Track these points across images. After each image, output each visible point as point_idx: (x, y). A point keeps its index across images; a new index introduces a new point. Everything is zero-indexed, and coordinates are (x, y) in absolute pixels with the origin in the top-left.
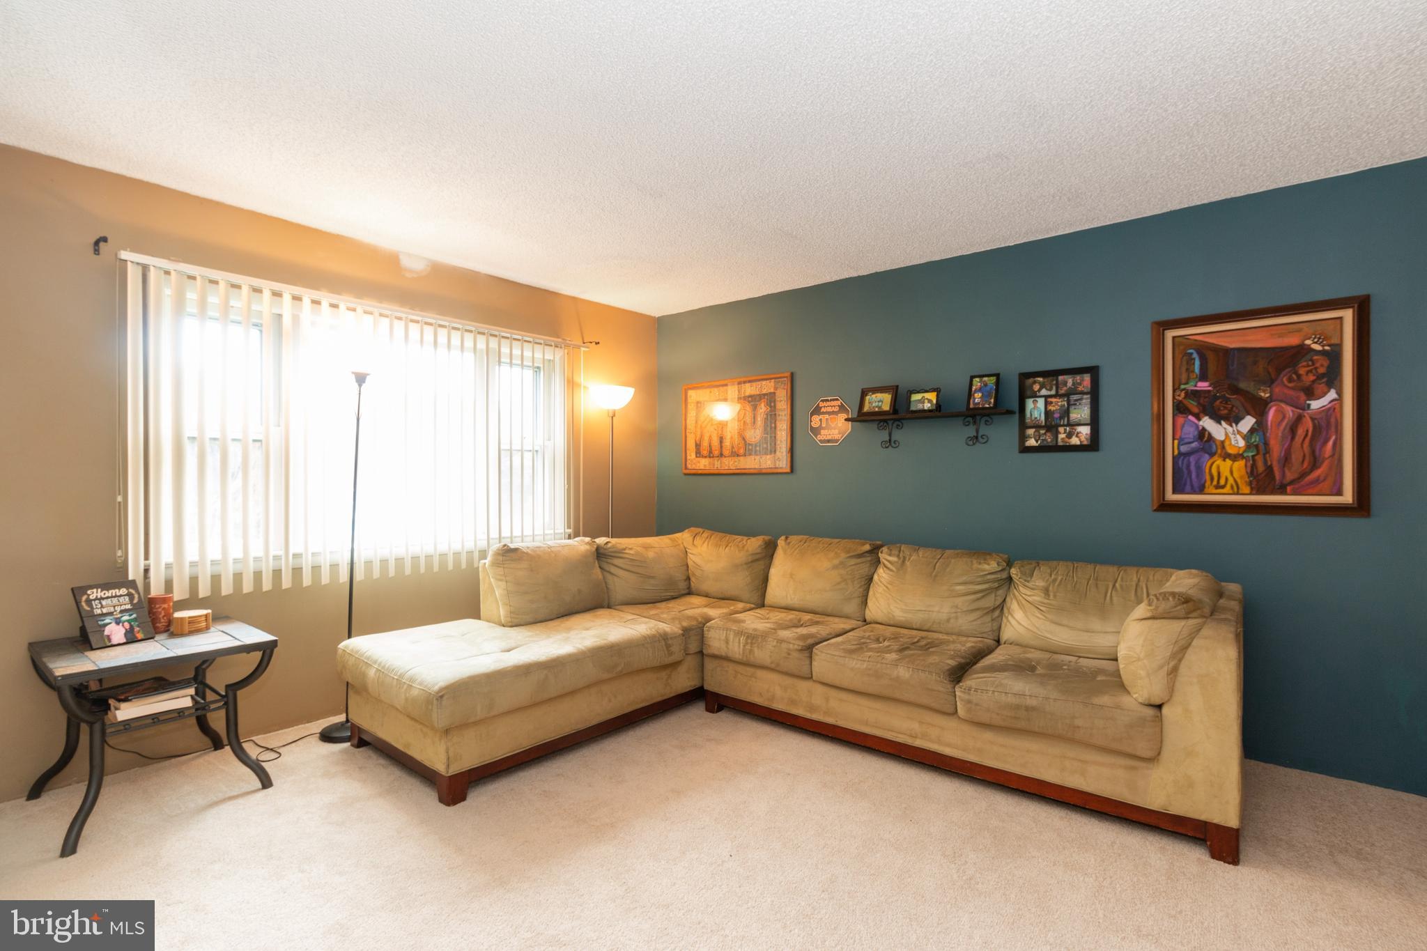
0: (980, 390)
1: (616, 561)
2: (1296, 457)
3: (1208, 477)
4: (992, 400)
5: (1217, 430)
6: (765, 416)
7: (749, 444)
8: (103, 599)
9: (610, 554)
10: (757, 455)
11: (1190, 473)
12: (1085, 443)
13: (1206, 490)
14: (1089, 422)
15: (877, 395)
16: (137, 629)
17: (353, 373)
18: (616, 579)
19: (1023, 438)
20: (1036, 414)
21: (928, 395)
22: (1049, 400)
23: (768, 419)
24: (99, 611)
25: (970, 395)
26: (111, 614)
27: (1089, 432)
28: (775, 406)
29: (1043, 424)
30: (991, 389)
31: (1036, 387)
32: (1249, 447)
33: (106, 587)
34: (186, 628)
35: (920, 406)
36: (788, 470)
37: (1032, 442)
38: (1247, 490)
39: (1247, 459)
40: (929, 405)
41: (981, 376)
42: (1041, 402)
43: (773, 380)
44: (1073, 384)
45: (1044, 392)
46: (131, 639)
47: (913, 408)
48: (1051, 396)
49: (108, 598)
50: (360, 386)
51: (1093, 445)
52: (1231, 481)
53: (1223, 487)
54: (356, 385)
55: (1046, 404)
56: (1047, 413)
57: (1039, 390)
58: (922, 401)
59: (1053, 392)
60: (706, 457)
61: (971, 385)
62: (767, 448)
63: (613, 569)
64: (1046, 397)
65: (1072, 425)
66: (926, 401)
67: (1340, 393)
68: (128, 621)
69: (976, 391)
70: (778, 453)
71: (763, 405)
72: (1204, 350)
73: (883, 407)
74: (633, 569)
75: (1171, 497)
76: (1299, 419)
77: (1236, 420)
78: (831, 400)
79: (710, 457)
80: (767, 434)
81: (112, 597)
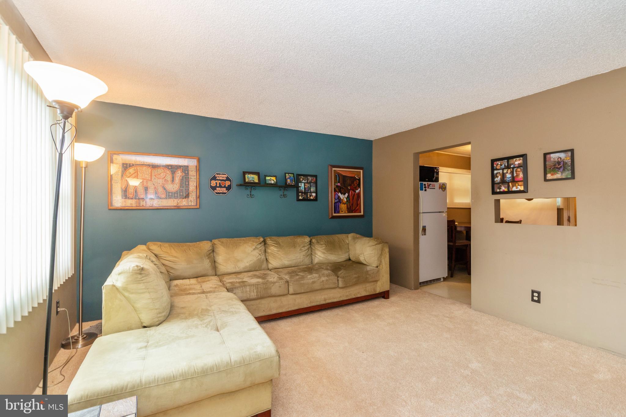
0: (289, 178)
2: (354, 204)
3: (340, 209)
4: (294, 183)
5: (341, 196)
6: (181, 178)
7: (169, 192)
10: (176, 199)
11: (337, 208)
12: (314, 198)
13: (340, 213)
14: (315, 192)
15: (251, 175)
19: (298, 196)
20: (301, 188)
21: (272, 178)
22: (305, 184)
23: (183, 179)
25: (286, 180)
27: (315, 195)
28: (188, 173)
29: (304, 192)
30: (292, 178)
31: (301, 179)
32: (347, 201)
35: (270, 182)
36: (197, 207)
37: (300, 198)
38: (347, 212)
39: (346, 204)
40: (273, 182)
41: (288, 173)
42: (303, 185)
43: (187, 159)
44: (311, 180)
45: (303, 181)
47: (267, 182)
48: (306, 183)
51: (316, 199)
52: (344, 210)
53: (343, 211)
55: (305, 185)
56: (305, 188)
57: (302, 180)
58: (270, 180)
59: (306, 182)
60: (132, 199)
61: (286, 176)
62: (183, 195)
64: (305, 183)
65: (311, 193)
66: (272, 180)
67: (360, 189)
69: (288, 179)
70: (190, 198)
71: (179, 172)
72: (339, 175)
73: (255, 181)
75: (334, 215)
76: (354, 195)
77: (345, 194)
78: (222, 174)
79: (135, 199)
80: (183, 187)
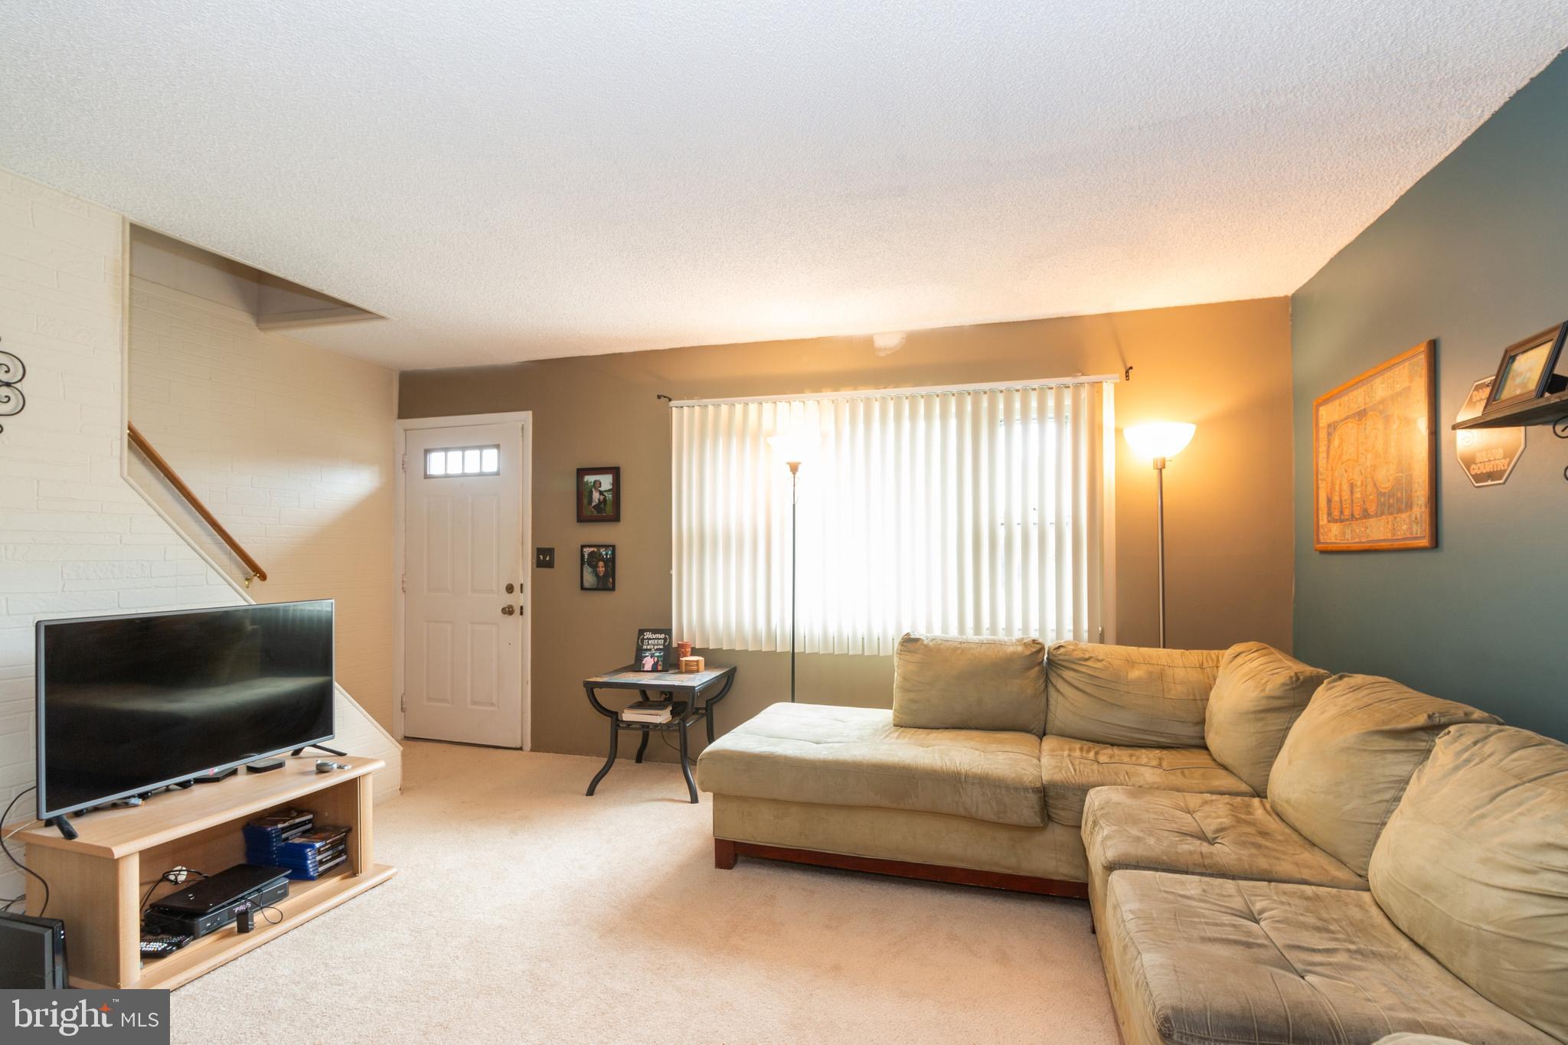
1: (1068, 675)
8: (650, 639)
9: (1060, 662)
10: (1390, 514)
16: (660, 663)
17: (788, 463)
18: (1060, 698)
24: (645, 647)
26: (650, 650)
33: (654, 631)
34: (683, 668)
36: (1425, 542)
43: (1407, 364)
46: (654, 670)
49: (653, 639)
50: (794, 474)
54: (791, 474)
62: (1401, 500)
63: (1060, 685)
68: (658, 657)
70: (1415, 508)
74: (1088, 689)
80: (1402, 471)
81: (656, 639)
